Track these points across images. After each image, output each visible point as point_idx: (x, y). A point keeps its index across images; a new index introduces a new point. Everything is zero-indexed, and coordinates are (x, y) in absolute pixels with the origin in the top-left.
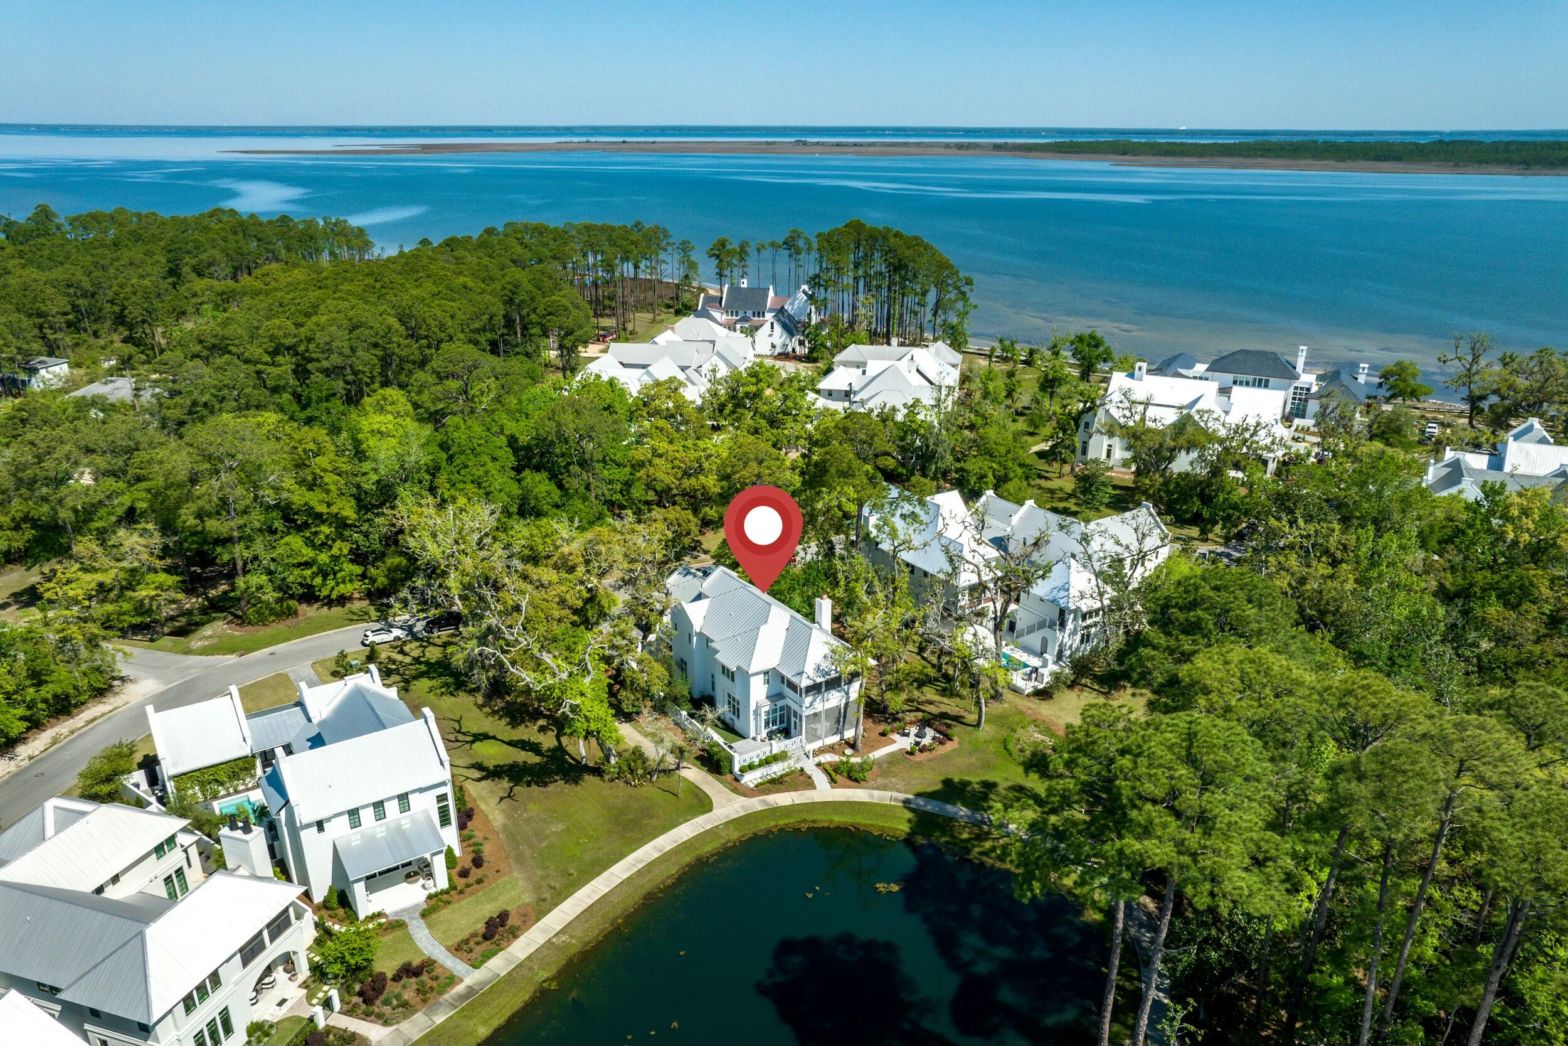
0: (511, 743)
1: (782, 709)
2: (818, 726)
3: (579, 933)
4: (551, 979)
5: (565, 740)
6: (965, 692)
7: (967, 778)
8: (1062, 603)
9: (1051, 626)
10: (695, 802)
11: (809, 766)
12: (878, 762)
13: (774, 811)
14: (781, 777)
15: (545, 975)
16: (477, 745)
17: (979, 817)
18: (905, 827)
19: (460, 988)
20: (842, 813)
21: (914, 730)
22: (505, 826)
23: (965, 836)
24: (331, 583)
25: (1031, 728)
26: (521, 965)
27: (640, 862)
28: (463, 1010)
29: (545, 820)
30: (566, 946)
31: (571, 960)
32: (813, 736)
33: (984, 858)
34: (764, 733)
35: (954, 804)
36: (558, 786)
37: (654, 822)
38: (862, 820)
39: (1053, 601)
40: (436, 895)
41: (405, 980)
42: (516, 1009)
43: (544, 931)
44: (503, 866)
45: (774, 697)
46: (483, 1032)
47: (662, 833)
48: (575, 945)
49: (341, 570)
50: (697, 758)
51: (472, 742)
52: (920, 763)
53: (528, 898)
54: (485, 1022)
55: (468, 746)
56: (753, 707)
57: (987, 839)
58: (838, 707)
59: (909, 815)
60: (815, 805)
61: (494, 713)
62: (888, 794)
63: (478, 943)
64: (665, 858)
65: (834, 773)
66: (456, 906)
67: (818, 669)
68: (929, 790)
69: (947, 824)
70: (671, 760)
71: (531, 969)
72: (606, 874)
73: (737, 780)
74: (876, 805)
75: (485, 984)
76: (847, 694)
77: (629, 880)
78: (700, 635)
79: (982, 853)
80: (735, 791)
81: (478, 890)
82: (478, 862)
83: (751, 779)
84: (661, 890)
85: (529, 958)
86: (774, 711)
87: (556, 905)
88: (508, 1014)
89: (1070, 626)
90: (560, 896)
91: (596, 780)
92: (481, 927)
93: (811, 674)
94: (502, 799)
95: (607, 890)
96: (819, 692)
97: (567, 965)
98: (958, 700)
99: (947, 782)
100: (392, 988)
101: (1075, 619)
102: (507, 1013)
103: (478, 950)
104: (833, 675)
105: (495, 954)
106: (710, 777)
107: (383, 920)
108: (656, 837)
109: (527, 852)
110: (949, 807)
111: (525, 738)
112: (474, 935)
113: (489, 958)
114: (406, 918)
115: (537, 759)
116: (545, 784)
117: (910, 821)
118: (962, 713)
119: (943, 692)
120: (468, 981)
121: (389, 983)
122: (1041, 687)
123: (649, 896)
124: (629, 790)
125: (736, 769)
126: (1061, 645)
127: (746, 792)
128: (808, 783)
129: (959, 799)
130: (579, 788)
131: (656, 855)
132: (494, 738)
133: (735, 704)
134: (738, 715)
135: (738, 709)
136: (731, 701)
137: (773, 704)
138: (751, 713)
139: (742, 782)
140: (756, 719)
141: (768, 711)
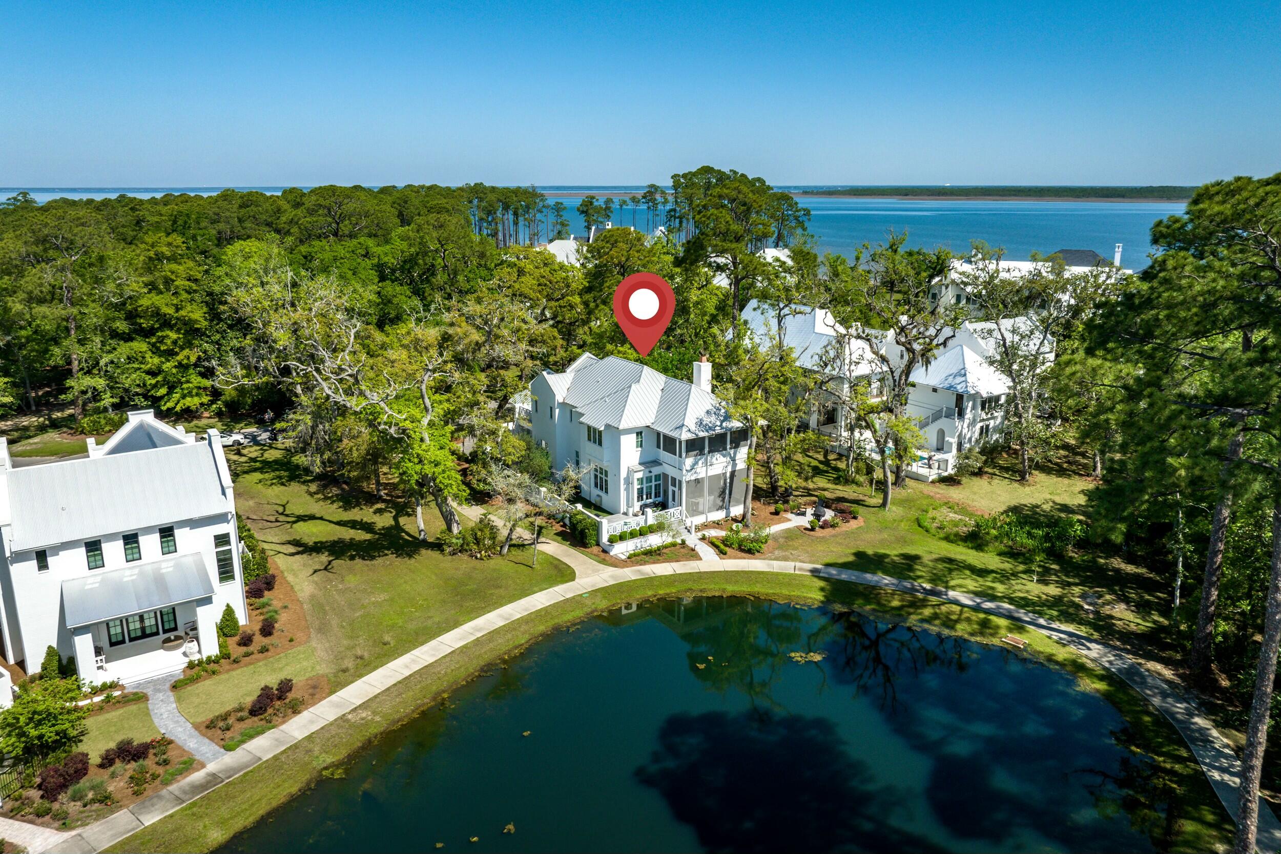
0: (339, 523)
1: (658, 477)
2: (701, 500)
3: (386, 708)
4: (336, 765)
5: (402, 520)
6: (861, 479)
7: (882, 551)
8: (960, 388)
9: (949, 415)
10: (554, 572)
11: (692, 540)
12: (775, 538)
13: (651, 581)
14: (659, 549)
15: (330, 759)
16: (301, 524)
17: (909, 585)
18: (819, 596)
19: (197, 776)
20: (736, 582)
21: (810, 511)
22: (313, 597)
23: (896, 603)
24: (176, 396)
25: (944, 510)
26: (295, 747)
27: (479, 630)
28: (194, 804)
29: (364, 591)
30: (366, 724)
31: (369, 741)
32: (694, 511)
33: (926, 626)
34: (637, 506)
35: (874, 573)
36: (388, 562)
37: (502, 592)
38: (760, 589)
39: (948, 389)
40: (200, 663)
41: (118, 765)
42: (275, 804)
43: (337, 705)
44: (299, 636)
45: (648, 463)
46: (217, 836)
47: (510, 602)
48: (378, 723)
49: (188, 382)
50: (557, 534)
51: (294, 522)
52: (823, 537)
53: (324, 669)
54: (222, 823)
55: (288, 526)
56: (623, 474)
57: (925, 606)
58: (724, 474)
59: (822, 584)
60: (701, 576)
61: (326, 498)
62: (792, 564)
63: (241, 719)
64: (512, 627)
65: (721, 547)
66: (224, 677)
67: (700, 423)
68: (841, 561)
69: (871, 593)
70: (527, 535)
71: (308, 751)
72: (433, 643)
73: (605, 551)
74: (777, 574)
75: (235, 770)
76: (734, 460)
77: (463, 650)
78: (563, 405)
79: (923, 621)
80: (603, 562)
81: (258, 660)
82: (267, 630)
83: (621, 550)
84: (505, 662)
85: (310, 738)
86: (649, 480)
87: (361, 676)
88: (262, 812)
89: (969, 415)
90: (365, 666)
91: (434, 555)
92: (249, 700)
93: (693, 428)
94: (315, 571)
95: (431, 660)
96: (702, 453)
97: (363, 748)
98: (854, 487)
99: (860, 555)
100: (95, 776)
101: (974, 408)
102: (262, 810)
103: (239, 727)
104: (718, 430)
105: (262, 732)
106: (572, 551)
107: (117, 693)
108: (502, 606)
109: (335, 622)
110: (868, 576)
111: (358, 518)
112: (241, 709)
113: (251, 737)
114: (149, 691)
115: (368, 536)
116: (373, 558)
117: (822, 589)
118: (861, 497)
119: (837, 481)
120: (211, 767)
121: (92, 771)
122: (945, 474)
123: (488, 668)
124: (474, 562)
125: (605, 539)
126: (960, 436)
127: (616, 563)
128: (693, 555)
129: (879, 569)
130: (413, 560)
131: (501, 623)
132: (321, 518)
133: (603, 476)
134: (606, 489)
135: (606, 481)
136: (598, 474)
137: (647, 470)
138: (622, 482)
139: (612, 553)
140: (627, 489)
141: (642, 479)
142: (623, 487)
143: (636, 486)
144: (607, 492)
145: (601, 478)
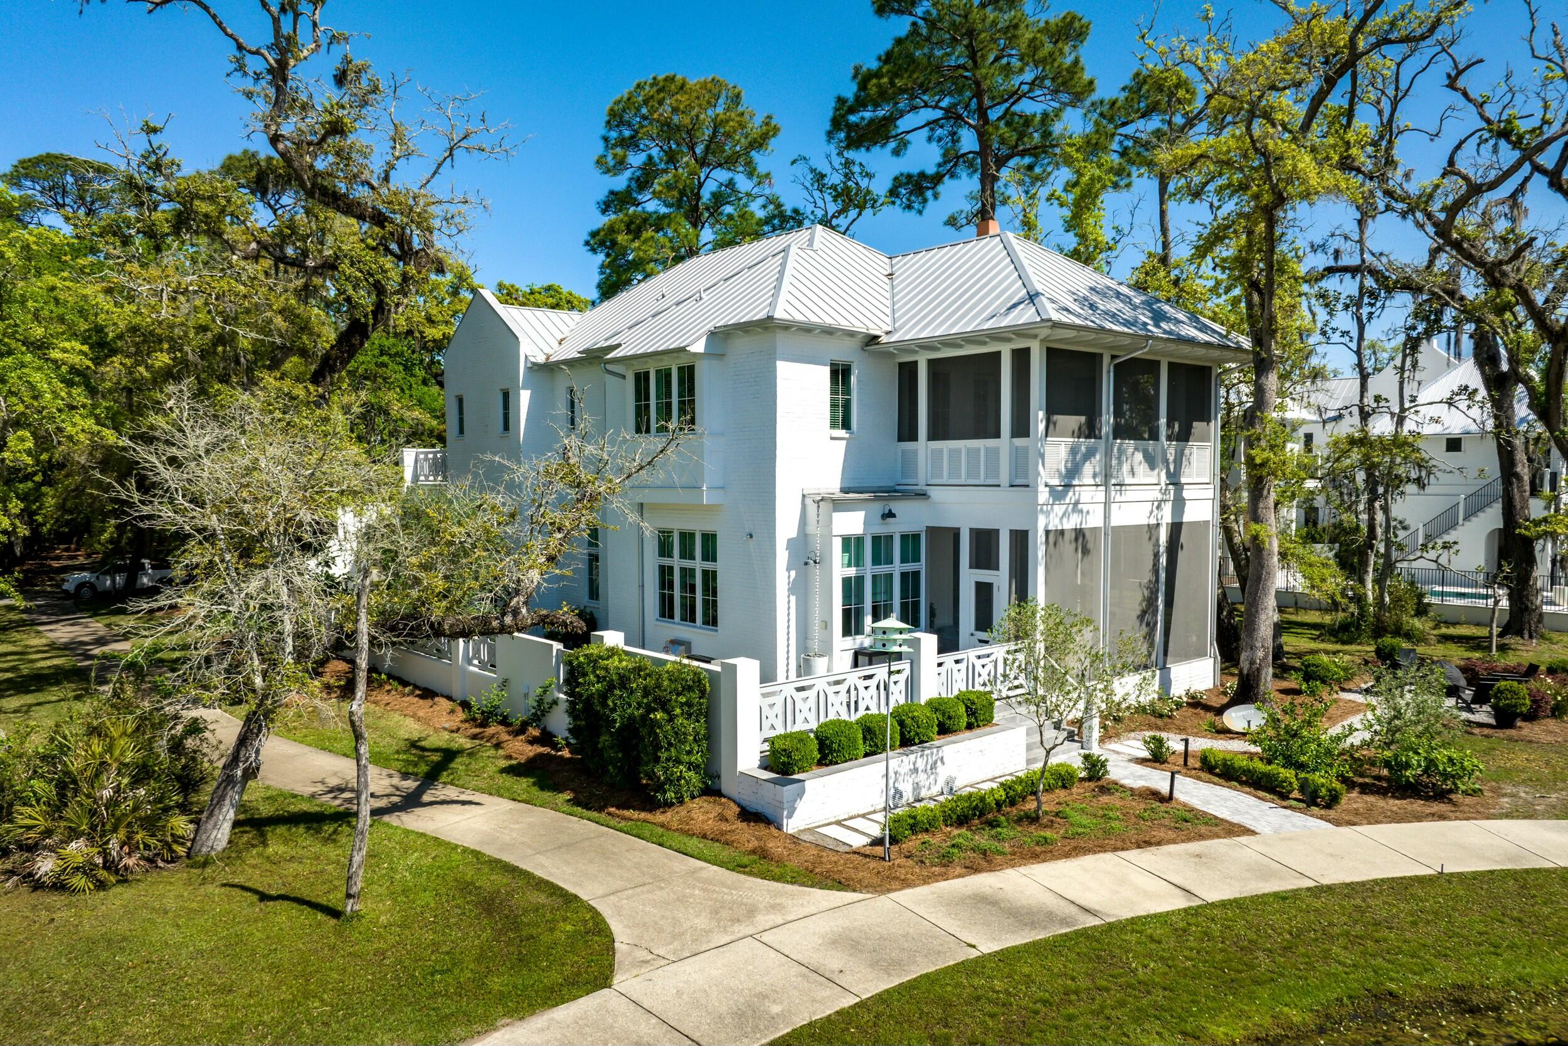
1: (914, 540)
45: (876, 487)
56: (786, 526)
58: (1153, 529)
73: (754, 816)
76: (1176, 483)
80: (759, 865)
83: (836, 804)
86: (883, 548)
96: (1094, 424)
125: (747, 758)
127: (833, 867)
133: (698, 565)
134: (711, 607)
135: (710, 578)
136: (677, 562)
137: (878, 508)
138: (782, 557)
139: (792, 826)
140: (800, 589)
141: (859, 540)
142: (783, 577)
143: (840, 569)
144: (711, 620)
145: (688, 573)
